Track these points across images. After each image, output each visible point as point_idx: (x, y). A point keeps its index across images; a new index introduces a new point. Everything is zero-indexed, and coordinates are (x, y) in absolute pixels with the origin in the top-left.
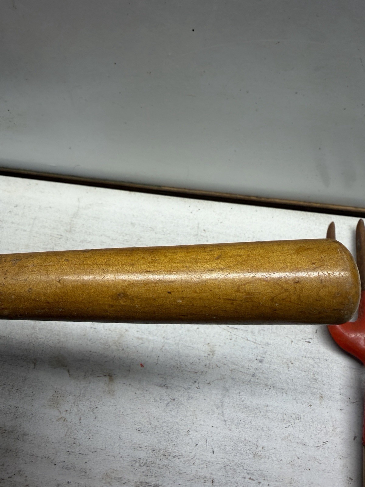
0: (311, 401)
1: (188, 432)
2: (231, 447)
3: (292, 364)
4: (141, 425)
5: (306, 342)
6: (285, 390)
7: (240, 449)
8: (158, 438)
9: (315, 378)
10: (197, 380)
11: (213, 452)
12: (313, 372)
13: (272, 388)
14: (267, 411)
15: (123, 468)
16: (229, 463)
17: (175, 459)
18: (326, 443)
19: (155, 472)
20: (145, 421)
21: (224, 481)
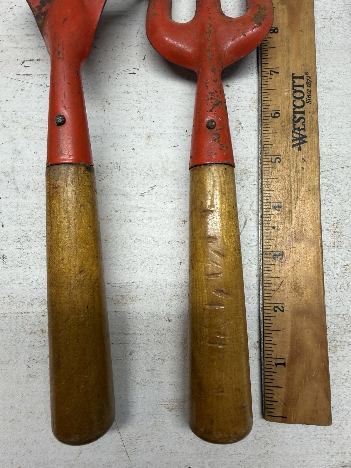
0: (134, 143)
2: (27, 216)
3: (110, 104)
5: (129, 73)
6: (99, 138)
7: (38, 216)
9: (140, 116)
11: (3, 226)
12: (137, 109)
16: (24, 233)
18: (153, 188)
21: (18, 255)
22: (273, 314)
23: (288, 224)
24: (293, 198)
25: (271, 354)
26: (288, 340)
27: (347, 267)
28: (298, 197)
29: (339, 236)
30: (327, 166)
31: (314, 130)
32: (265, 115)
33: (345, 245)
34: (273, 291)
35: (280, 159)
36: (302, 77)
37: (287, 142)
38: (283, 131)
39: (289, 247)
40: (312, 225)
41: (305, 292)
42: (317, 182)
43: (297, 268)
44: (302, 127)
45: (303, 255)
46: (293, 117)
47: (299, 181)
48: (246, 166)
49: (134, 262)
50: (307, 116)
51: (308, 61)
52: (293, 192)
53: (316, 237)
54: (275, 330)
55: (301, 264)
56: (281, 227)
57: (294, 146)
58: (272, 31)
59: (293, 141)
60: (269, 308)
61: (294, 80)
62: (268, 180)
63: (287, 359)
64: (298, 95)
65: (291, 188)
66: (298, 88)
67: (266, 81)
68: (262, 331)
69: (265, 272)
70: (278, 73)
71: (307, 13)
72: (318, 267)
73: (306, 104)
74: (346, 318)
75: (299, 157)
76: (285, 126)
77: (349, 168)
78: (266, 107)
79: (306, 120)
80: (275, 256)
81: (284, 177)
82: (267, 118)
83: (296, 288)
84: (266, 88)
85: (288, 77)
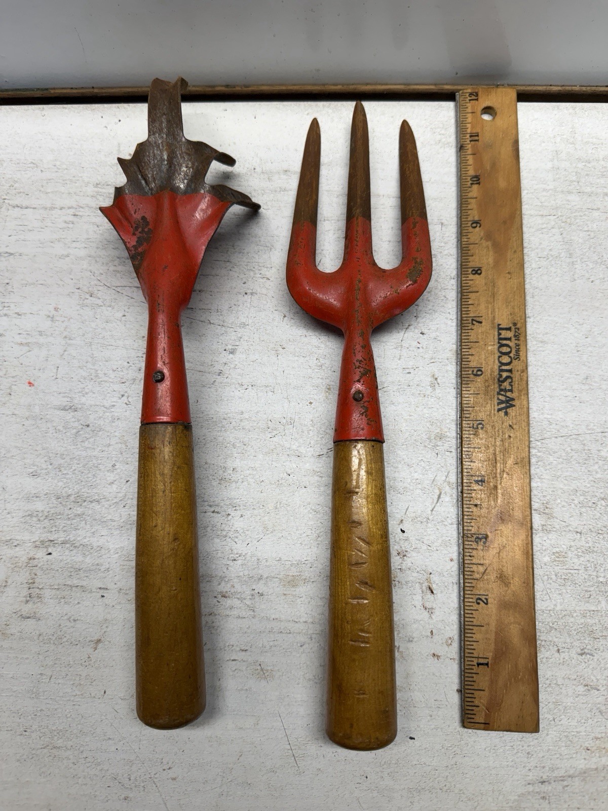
0: (312, 396)
1: (114, 466)
3: (284, 348)
4: (35, 467)
6: (271, 388)
8: (65, 480)
9: (319, 364)
10: (126, 392)
13: (250, 387)
14: (241, 420)
15: (12, 527)
17: (93, 504)
18: (332, 449)
19: (64, 525)
20: (43, 461)
22: (475, 606)
23: (492, 502)
24: (498, 471)
25: (473, 653)
26: (493, 636)
27: (557, 555)
28: (504, 471)
29: (548, 518)
30: (538, 435)
31: (523, 392)
32: (466, 373)
33: (555, 529)
34: (476, 581)
35: (483, 425)
36: (509, 329)
37: (491, 405)
38: (486, 392)
39: (494, 529)
40: (521, 503)
41: (512, 582)
42: (527, 453)
43: (503, 554)
44: (508, 388)
45: (510, 538)
46: (498, 376)
47: (505, 452)
48: (441, 430)
49: (307, 536)
50: (516, 376)
51: (516, 310)
52: (498, 465)
53: (524, 518)
54: (477, 626)
55: (507, 549)
56: (485, 505)
57: (499, 410)
58: (474, 272)
59: (499, 404)
60: (471, 600)
61: (500, 331)
62: (469, 450)
63: (490, 658)
64: (505, 349)
65: (496, 459)
66: (505, 342)
67: (466, 331)
68: (462, 626)
69: (466, 558)
70: (481, 322)
71: (515, 252)
72: (528, 553)
73: (514, 361)
74: (553, 614)
75: (505, 424)
76: (489, 386)
77: (563, 439)
78: (466, 363)
79: (514, 379)
80: (478, 540)
81: (488, 446)
82: (468, 376)
83: (502, 578)
84: (466, 341)
85: (493, 328)
